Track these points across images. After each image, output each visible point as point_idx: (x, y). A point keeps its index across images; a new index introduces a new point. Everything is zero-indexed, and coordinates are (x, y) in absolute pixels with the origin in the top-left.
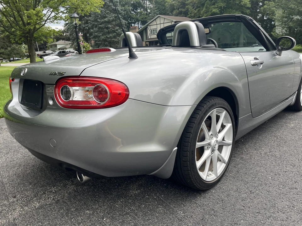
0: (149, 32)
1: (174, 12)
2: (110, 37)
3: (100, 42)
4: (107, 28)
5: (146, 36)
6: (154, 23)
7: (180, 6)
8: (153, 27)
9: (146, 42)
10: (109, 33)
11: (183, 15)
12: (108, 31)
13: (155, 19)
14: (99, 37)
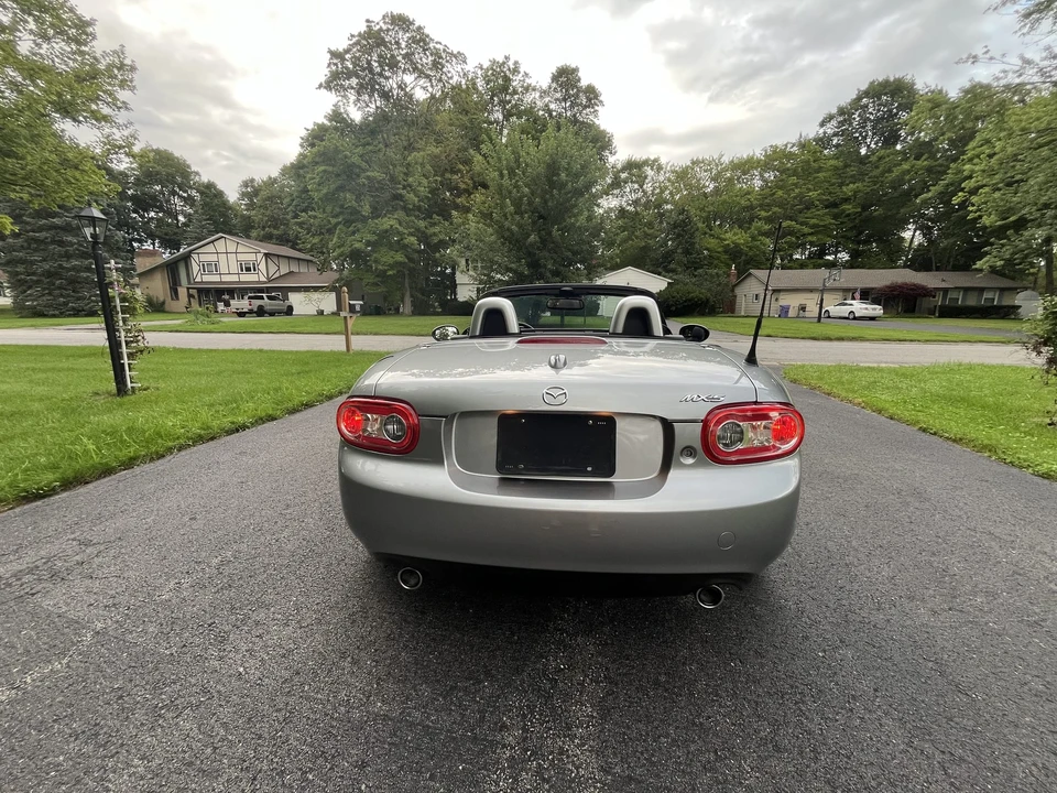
0: (195, 268)
1: (254, 233)
2: (74, 268)
3: (35, 278)
4: (61, 243)
5: (188, 275)
6: (210, 248)
7: (267, 222)
8: (204, 258)
9: (188, 289)
10: (68, 256)
11: (274, 241)
12: (67, 251)
13: (212, 242)
14: (32, 263)
